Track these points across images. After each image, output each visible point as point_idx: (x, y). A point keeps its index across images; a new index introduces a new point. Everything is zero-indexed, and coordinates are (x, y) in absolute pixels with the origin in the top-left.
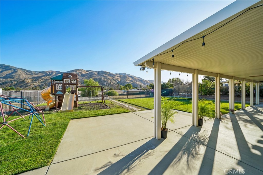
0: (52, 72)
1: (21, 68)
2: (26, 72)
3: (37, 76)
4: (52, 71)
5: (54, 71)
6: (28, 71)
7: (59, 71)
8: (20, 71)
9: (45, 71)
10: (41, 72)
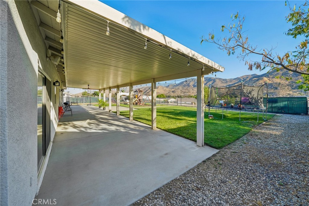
0: (247, 77)
1: (218, 78)
2: (222, 81)
3: (231, 83)
4: (247, 75)
5: (249, 75)
6: (223, 80)
7: (256, 74)
8: (217, 81)
9: (239, 77)
10: (235, 79)
